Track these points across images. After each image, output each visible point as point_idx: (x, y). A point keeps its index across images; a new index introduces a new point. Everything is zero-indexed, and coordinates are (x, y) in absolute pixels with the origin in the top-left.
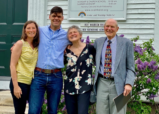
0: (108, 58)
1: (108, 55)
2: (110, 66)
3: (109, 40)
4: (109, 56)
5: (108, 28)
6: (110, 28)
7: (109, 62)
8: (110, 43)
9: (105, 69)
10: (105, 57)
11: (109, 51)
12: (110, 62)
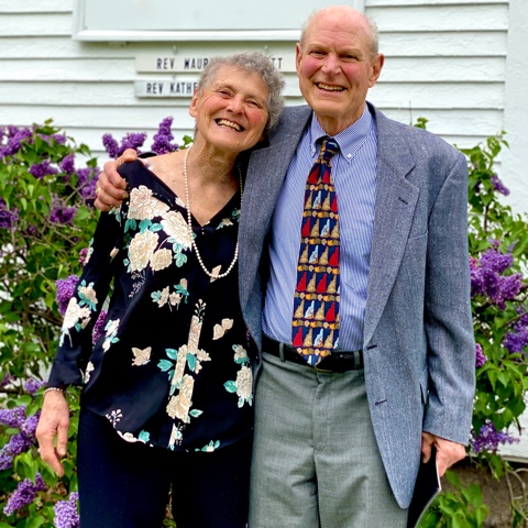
0: (320, 245)
1: (316, 227)
2: (331, 288)
3: (322, 134)
4: (323, 234)
5: (320, 63)
6: (331, 63)
7: (326, 266)
8: (328, 156)
9: (301, 308)
10: (303, 238)
11: (323, 201)
12: (329, 270)
